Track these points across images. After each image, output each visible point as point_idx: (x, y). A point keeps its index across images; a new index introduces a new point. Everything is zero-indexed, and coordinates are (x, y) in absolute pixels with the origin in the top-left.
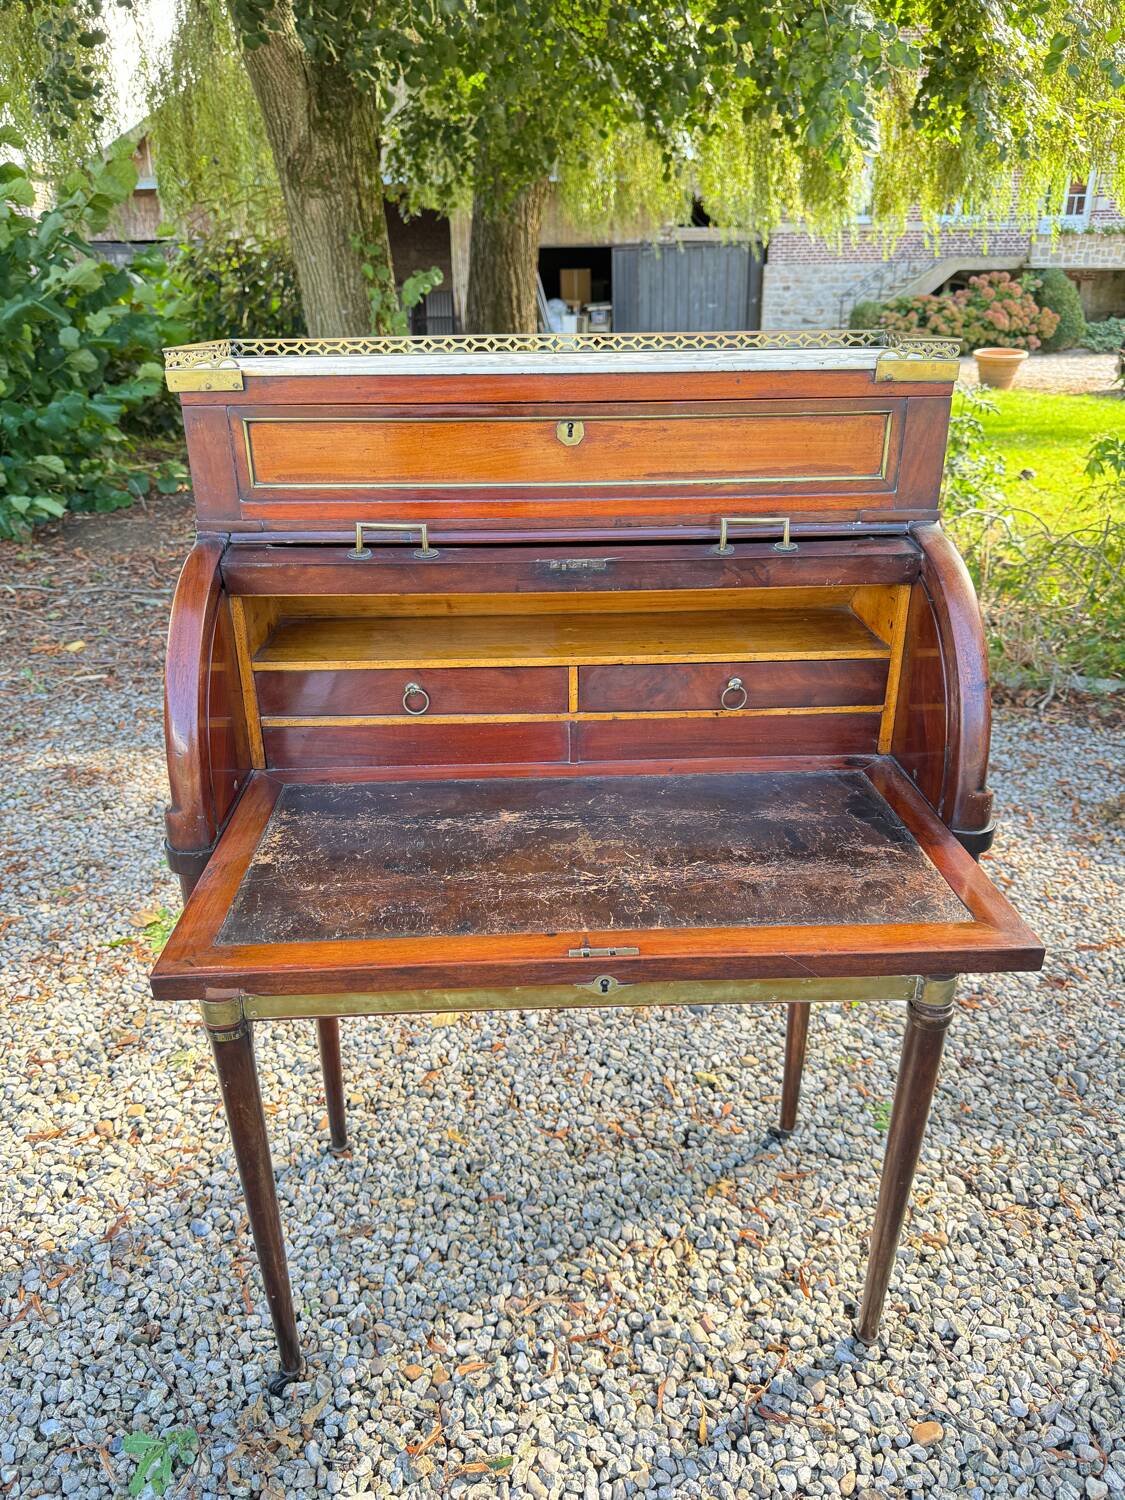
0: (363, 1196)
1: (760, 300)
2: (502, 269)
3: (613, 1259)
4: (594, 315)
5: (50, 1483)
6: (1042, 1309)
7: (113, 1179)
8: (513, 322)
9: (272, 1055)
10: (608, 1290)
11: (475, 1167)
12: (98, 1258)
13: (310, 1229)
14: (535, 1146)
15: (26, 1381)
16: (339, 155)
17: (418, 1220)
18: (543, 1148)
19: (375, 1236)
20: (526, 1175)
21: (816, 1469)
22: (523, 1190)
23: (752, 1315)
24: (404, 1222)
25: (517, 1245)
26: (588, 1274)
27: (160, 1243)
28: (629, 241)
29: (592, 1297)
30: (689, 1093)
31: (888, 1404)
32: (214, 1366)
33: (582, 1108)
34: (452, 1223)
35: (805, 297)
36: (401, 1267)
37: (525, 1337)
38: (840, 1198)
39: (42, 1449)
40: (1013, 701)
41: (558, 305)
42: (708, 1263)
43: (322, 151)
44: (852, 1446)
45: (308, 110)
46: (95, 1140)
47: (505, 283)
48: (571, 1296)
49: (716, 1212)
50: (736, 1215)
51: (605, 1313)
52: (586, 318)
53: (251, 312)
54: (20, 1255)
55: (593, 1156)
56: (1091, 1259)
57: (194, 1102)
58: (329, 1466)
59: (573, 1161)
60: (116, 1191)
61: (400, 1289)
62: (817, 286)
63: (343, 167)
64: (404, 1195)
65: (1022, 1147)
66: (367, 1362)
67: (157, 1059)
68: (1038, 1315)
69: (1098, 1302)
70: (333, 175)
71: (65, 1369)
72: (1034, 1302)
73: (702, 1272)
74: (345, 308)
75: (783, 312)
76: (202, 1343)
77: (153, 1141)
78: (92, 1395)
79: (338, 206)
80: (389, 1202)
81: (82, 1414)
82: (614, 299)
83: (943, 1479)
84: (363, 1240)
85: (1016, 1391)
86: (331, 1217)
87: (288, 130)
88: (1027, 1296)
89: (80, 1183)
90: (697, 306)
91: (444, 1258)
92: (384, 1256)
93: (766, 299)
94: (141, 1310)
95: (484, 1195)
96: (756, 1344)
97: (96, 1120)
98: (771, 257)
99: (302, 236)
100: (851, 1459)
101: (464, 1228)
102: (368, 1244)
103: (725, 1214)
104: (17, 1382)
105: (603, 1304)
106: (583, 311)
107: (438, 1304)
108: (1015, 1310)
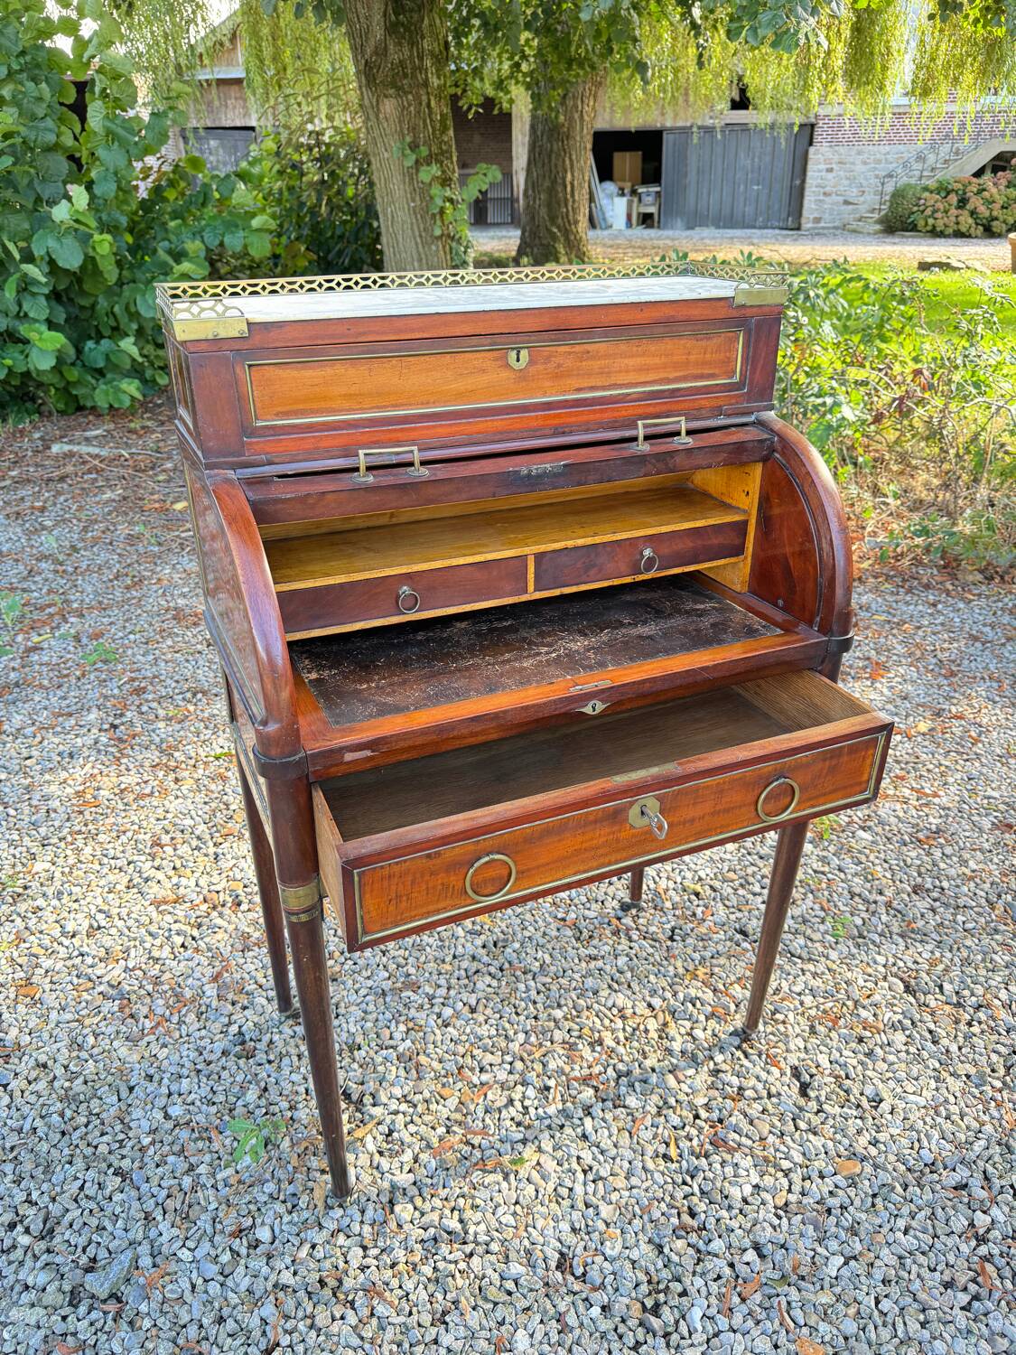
0: (411, 960)
1: (803, 181)
2: (558, 155)
3: (607, 1022)
4: (643, 196)
5: (176, 1148)
6: (956, 1085)
7: (219, 936)
8: (566, 206)
10: (601, 1044)
11: (500, 944)
12: (208, 993)
13: (370, 983)
14: (548, 931)
15: (156, 1078)
16: (411, 57)
17: (453, 981)
18: (555, 933)
19: (420, 991)
20: (540, 953)
21: (756, 1187)
22: (537, 964)
23: (716, 1072)
24: (442, 982)
25: (530, 1005)
26: (586, 1031)
27: (255, 986)
28: (680, 124)
29: (588, 1049)
30: (677, 899)
31: (819, 1145)
32: (295, 1077)
33: (588, 905)
34: (480, 985)
35: (848, 179)
36: (439, 1015)
37: (534, 1074)
38: (797, 989)
39: (170, 1125)
40: (1002, 577)
41: (610, 187)
42: (683, 1031)
43: (395, 55)
44: (786, 1173)
45: (385, 15)
46: (204, 907)
47: (560, 169)
48: (572, 1047)
49: (693, 992)
50: (709, 996)
51: (597, 1061)
52: (636, 200)
53: (329, 200)
54: (150, 988)
55: (595, 942)
56: (1003, 1050)
58: (381, 1153)
59: (579, 945)
60: (221, 945)
61: (437, 1032)
62: (860, 168)
63: (414, 68)
64: (443, 961)
65: (956, 960)
66: (411, 1084)
68: (952, 1090)
69: (1004, 1083)
70: (405, 76)
71: (185, 1072)
72: (950, 1080)
73: (678, 1037)
74: (413, 201)
75: (825, 194)
76: (286, 1061)
77: (249, 910)
78: (205, 1091)
79: (410, 105)
80: (431, 966)
81: (198, 1103)
82: (663, 181)
83: (857, 1202)
84: (410, 993)
85: (926, 1144)
86: (387, 975)
87: (366, 34)
88: (944, 1074)
89: (194, 939)
90: (742, 187)
91: (473, 1011)
92: (428, 1006)
93: (809, 181)
94: (240, 1033)
95: (506, 966)
96: (716, 1093)
97: (205, 892)
98: (817, 138)
99: (376, 133)
100: (785, 1182)
101: (489, 990)
102: (414, 997)
103: (700, 994)
104: (150, 1078)
105: (596, 1055)
106: (634, 192)
107: (467, 1045)
108: (933, 1084)
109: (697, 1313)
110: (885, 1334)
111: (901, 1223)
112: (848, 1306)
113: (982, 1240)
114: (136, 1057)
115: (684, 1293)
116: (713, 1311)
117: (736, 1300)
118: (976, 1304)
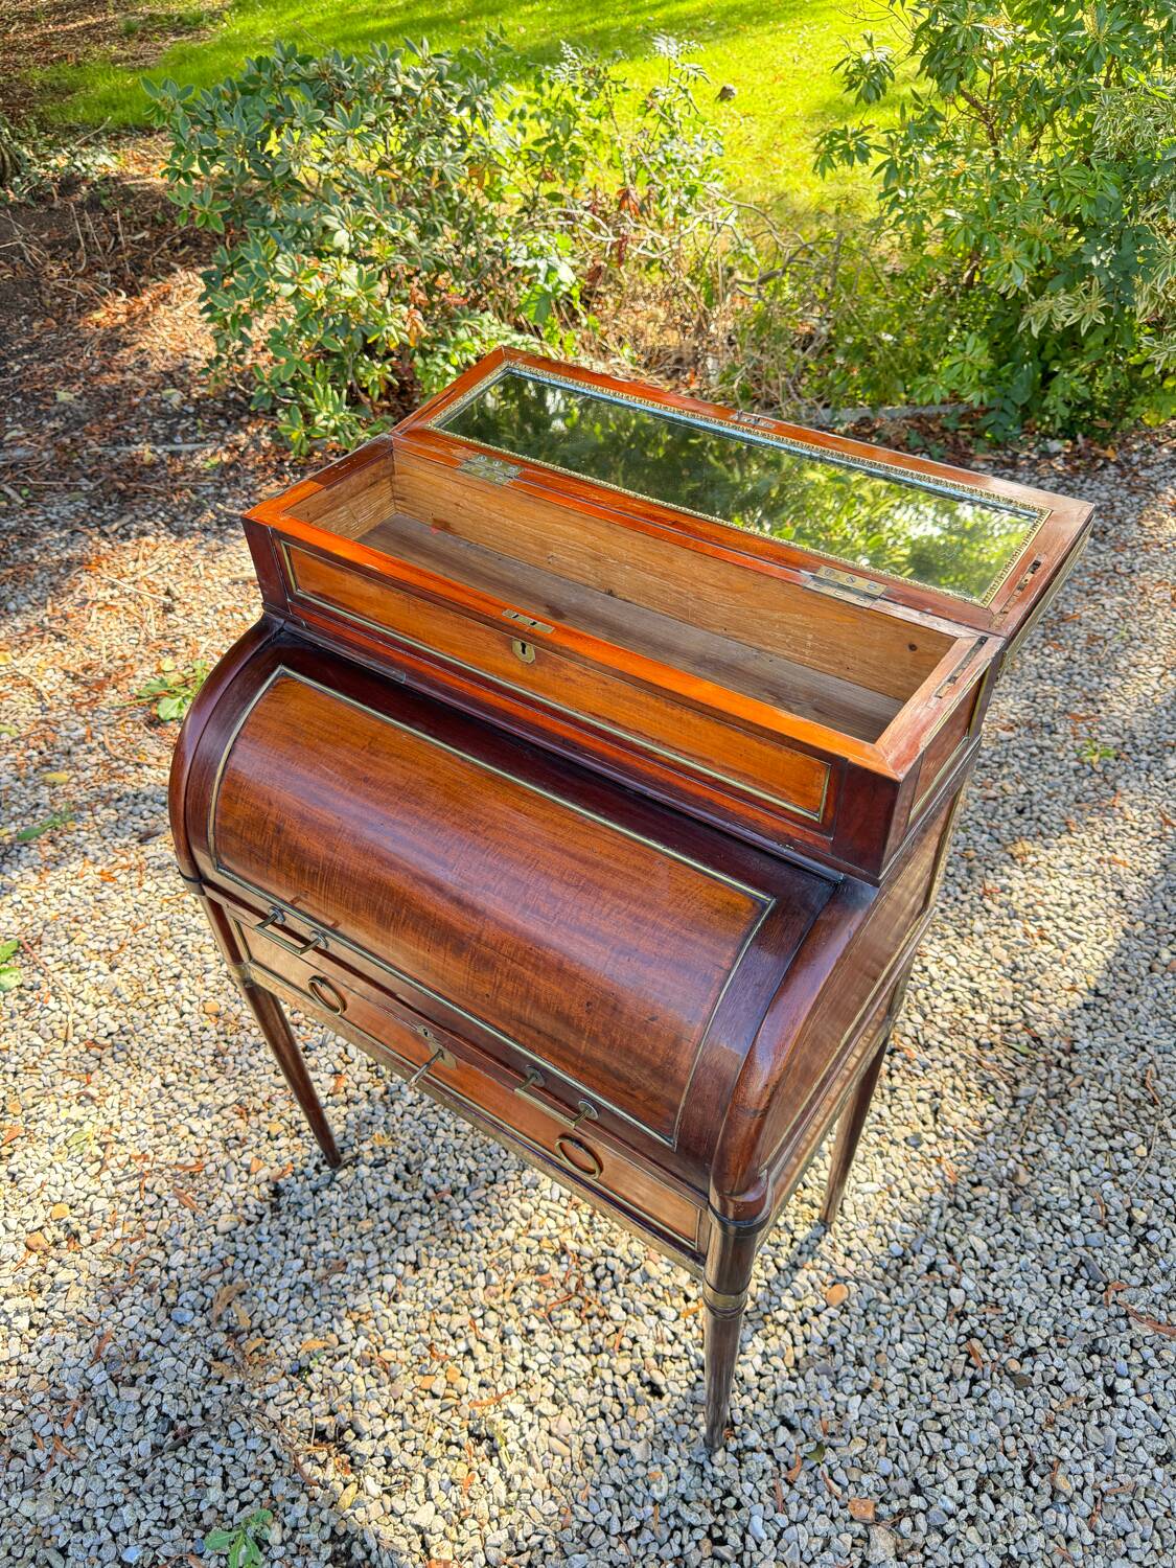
0: (322, 1231)
3: (561, 1220)
6: (898, 1154)
7: (74, 1295)
9: (171, 1105)
10: (564, 1252)
11: (413, 1168)
12: (97, 1380)
13: (286, 1282)
15: (87, 1523)
17: (381, 1242)
19: (349, 1269)
20: (462, 1161)
21: (764, 1354)
22: (464, 1178)
24: (369, 1246)
25: (475, 1234)
26: (544, 1242)
27: (151, 1345)
29: (554, 1264)
31: (804, 1279)
32: (253, 1444)
34: (411, 1231)
36: (381, 1290)
37: (511, 1321)
44: (785, 1325)
46: (33, 1259)
48: (538, 1268)
51: (568, 1275)
54: (18, 1405)
56: (925, 1095)
57: (116, 1183)
58: (389, 1492)
60: (82, 1306)
61: (389, 1312)
64: (359, 1218)
66: (386, 1391)
67: (55, 1147)
68: (896, 1162)
69: (937, 1134)
71: (119, 1499)
72: (892, 1151)
76: (234, 1428)
77: (93, 1242)
78: (155, 1512)
80: (348, 1230)
81: (154, 1531)
83: (854, 1329)
84: (339, 1276)
85: (892, 1235)
86: (300, 1262)
88: (886, 1145)
89: (41, 1311)
91: (416, 1267)
92: (364, 1283)
94: (163, 1415)
95: (431, 1193)
97: (23, 1236)
100: (787, 1337)
101: (424, 1233)
102: (345, 1279)
104: (79, 1527)
105: (565, 1267)
107: (427, 1314)
108: (879, 1161)
109: (757, 1522)
110: (915, 1456)
111: (896, 1333)
112: (876, 1444)
113: (962, 1315)
114: (48, 1509)
115: (739, 1506)
116: (770, 1513)
117: (786, 1488)
118: (976, 1389)
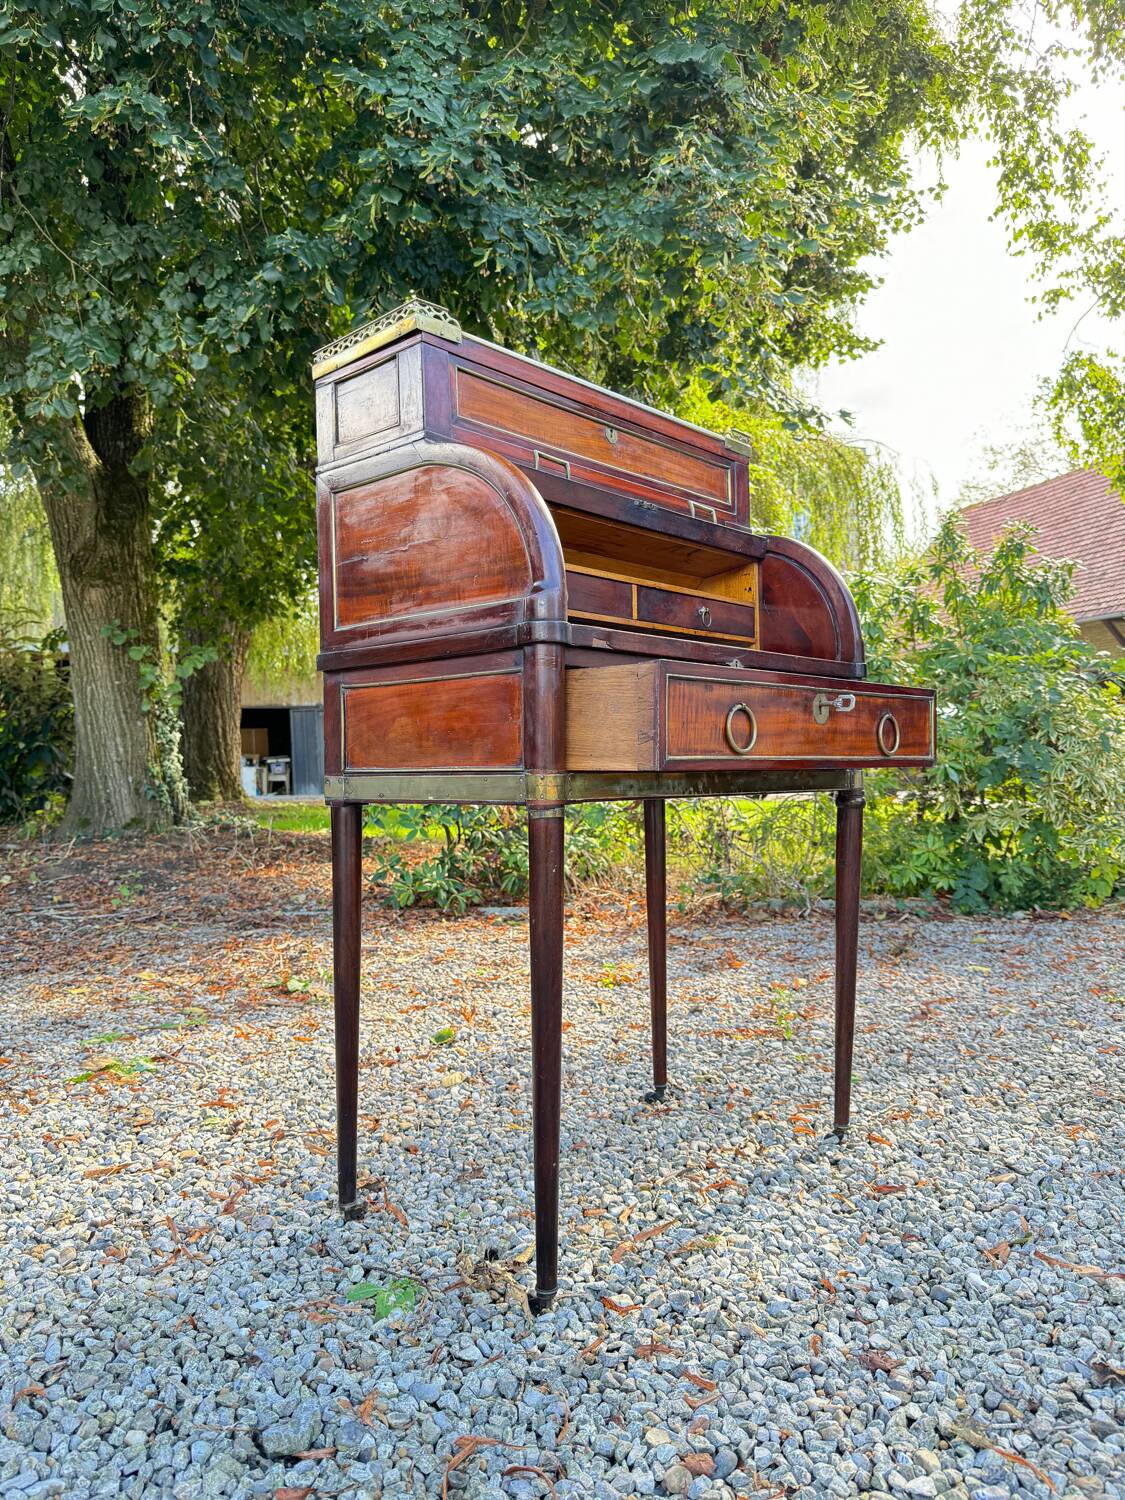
4: (273, 767)
8: (218, 748)
12: (224, 1224)
16: (122, 555)
28: (306, 703)
43: (104, 550)
45: (97, 518)
46: (160, 1171)
52: (265, 770)
63: (125, 564)
70: (115, 569)
79: (119, 594)
82: (293, 754)
87: (75, 532)
97: (151, 1162)
99: (79, 618)
106: (262, 763)
